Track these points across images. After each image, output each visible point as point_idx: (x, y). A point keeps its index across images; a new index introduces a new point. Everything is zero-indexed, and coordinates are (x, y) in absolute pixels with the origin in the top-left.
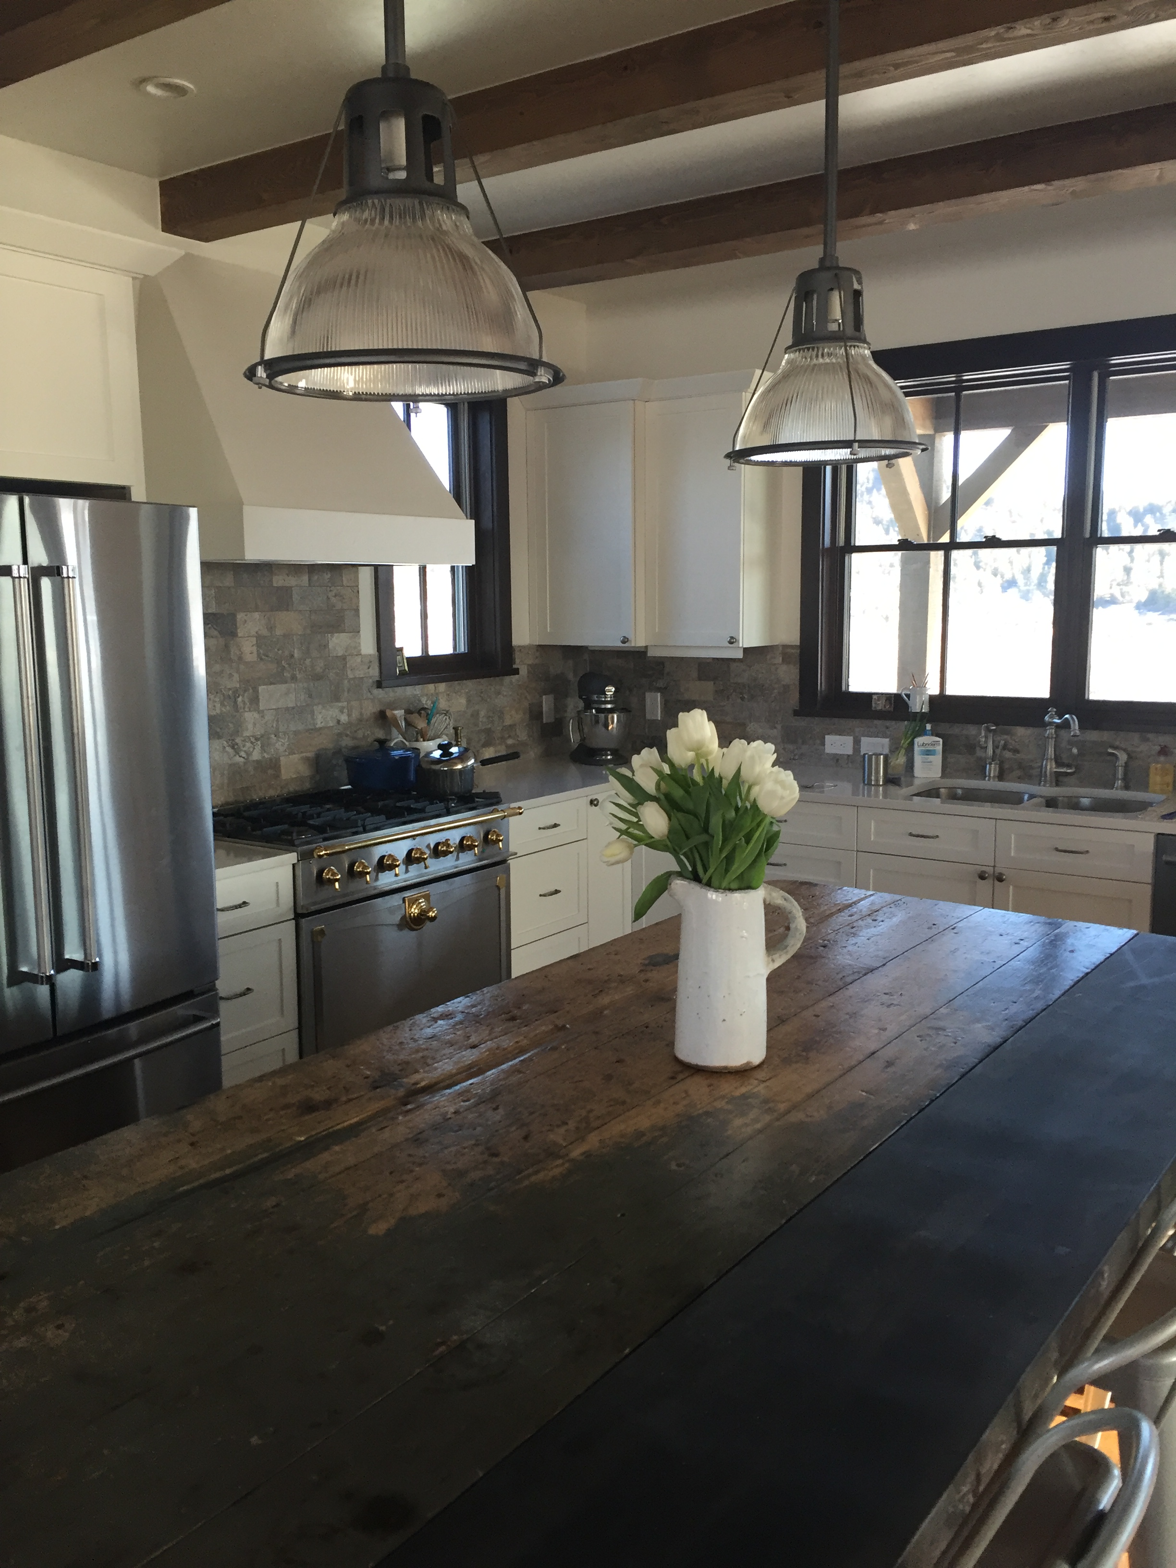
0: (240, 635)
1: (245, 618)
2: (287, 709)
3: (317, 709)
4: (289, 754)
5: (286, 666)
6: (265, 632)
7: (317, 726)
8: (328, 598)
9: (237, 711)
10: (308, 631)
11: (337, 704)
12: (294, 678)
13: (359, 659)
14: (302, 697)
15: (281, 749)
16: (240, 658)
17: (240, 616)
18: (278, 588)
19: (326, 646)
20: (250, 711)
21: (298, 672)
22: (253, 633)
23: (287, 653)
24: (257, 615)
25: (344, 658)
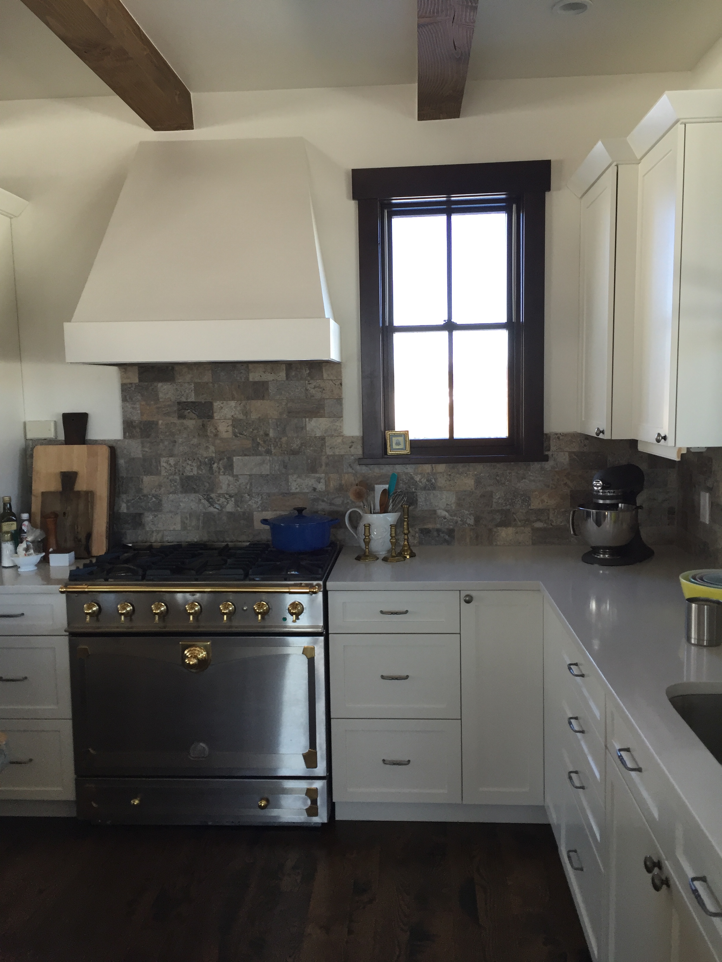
0: (216, 418)
1: (222, 405)
2: (261, 476)
3: (291, 478)
4: (262, 511)
5: (261, 443)
6: (241, 417)
7: (291, 491)
8: (307, 390)
9: (213, 474)
10: (285, 416)
11: (313, 475)
12: (268, 452)
13: (339, 440)
14: (277, 467)
15: (255, 506)
16: (216, 435)
17: (217, 404)
18: (255, 383)
19: (303, 428)
20: (224, 474)
21: (272, 448)
22: (229, 416)
23: (262, 433)
24: (233, 403)
25: (323, 439)
